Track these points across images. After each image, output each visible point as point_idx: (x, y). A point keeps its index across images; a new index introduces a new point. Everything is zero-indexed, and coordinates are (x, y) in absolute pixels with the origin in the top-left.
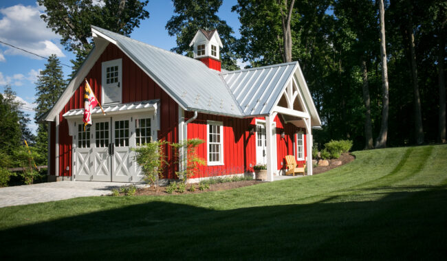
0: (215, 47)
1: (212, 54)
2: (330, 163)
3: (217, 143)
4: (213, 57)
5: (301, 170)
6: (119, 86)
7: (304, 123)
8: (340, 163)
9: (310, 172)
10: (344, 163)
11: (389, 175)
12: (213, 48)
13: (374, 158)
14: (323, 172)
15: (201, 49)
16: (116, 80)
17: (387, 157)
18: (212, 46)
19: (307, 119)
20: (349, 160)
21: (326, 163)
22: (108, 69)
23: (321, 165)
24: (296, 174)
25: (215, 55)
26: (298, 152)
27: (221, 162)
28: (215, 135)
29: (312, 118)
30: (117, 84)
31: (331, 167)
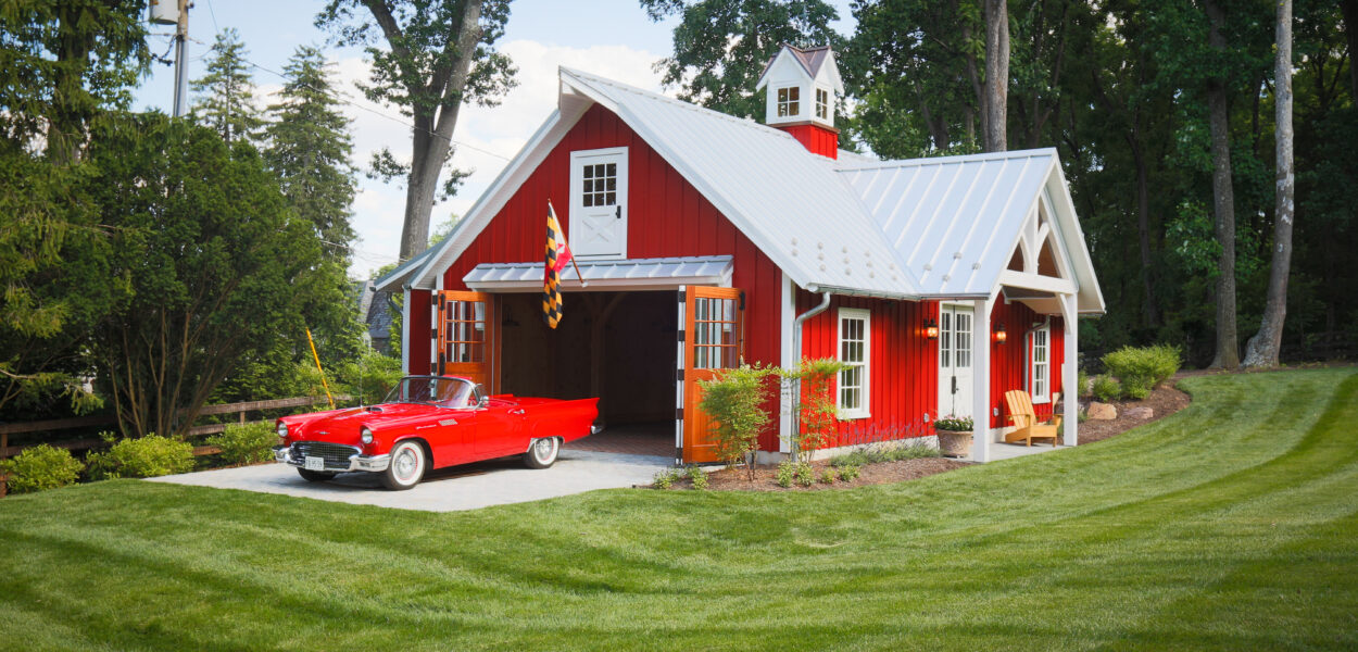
0: (825, 94)
1: (818, 115)
2: (1120, 413)
3: (856, 363)
4: (820, 120)
5: (1050, 431)
6: (619, 215)
7: (1058, 305)
8: (1149, 412)
9: (1071, 437)
10: (1161, 413)
11: (1289, 455)
12: (821, 96)
13: (1244, 403)
14: (1103, 437)
15: (790, 97)
16: (612, 199)
17: (1282, 403)
18: (819, 91)
19: (1068, 296)
20: (1175, 406)
21: (1109, 411)
22: (588, 171)
23: (1097, 417)
24: (1035, 441)
25: (825, 117)
26: (1034, 380)
27: (862, 411)
28: (853, 344)
29: (1081, 294)
30: (613, 208)
31: (1125, 423)
